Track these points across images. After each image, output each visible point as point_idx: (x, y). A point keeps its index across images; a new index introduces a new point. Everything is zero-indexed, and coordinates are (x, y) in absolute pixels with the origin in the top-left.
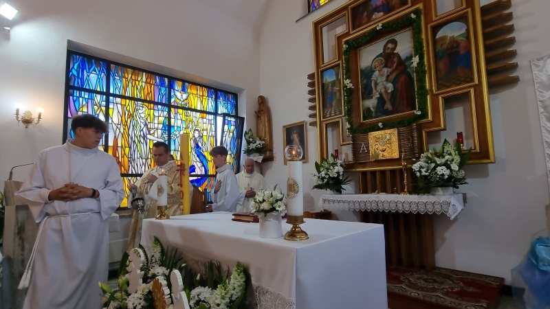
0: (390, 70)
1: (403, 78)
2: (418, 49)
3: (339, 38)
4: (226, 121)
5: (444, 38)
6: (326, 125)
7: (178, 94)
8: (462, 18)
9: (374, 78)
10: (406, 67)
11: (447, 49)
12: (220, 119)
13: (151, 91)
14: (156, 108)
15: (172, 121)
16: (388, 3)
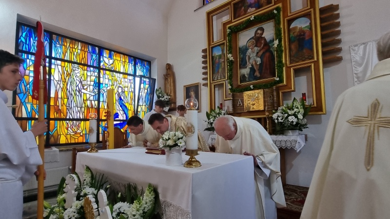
0: (259, 49)
1: (267, 54)
2: (278, 35)
3: (225, 25)
4: (143, 81)
5: (295, 28)
6: (214, 85)
7: (106, 60)
8: (307, 15)
9: (248, 54)
10: (269, 47)
11: (297, 36)
12: (138, 80)
13: (85, 57)
14: (89, 69)
15: (101, 80)
16: (258, 2)
